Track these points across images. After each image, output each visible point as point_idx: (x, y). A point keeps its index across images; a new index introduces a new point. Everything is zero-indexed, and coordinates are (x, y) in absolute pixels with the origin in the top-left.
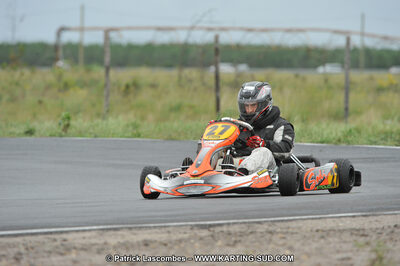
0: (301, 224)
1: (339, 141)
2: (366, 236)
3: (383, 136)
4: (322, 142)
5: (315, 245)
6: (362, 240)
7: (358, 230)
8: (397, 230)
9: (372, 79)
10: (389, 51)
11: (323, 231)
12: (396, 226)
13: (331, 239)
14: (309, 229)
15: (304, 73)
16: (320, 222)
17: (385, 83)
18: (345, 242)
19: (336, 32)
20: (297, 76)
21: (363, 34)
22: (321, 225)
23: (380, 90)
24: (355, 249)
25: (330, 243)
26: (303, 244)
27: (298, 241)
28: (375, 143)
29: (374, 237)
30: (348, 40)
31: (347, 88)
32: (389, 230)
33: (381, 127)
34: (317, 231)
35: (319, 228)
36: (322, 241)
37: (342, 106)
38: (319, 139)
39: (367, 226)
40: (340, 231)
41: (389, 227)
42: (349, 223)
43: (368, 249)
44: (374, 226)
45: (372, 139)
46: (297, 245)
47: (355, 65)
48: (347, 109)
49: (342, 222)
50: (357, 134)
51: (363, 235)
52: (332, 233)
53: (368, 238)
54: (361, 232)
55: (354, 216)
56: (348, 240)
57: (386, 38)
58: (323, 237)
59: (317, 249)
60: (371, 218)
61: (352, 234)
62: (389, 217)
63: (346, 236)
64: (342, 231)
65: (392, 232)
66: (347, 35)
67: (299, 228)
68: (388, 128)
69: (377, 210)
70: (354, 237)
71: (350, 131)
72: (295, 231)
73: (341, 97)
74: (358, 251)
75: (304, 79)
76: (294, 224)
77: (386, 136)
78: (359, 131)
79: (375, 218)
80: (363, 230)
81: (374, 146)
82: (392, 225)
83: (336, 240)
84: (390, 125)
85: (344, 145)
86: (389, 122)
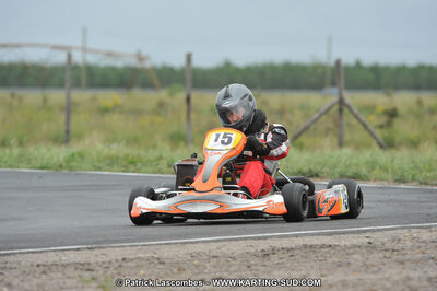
0: (20, 258)
1: (61, 166)
2: (92, 270)
3: (108, 162)
4: (42, 168)
5: (35, 281)
6: (87, 275)
7: (82, 264)
8: (124, 264)
9: (94, 99)
10: (113, 69)
11: (44, 265)
12: (124, 259)
13: (53, 275)
14: (29, 264)
15: (20, 92)
16: (40, 255)
17: (109, 103)
18: (69, 278)
19: (56, 48)
20: (13, 96)
21: (85, 50)
22: (42, 259)
23: (105, 111)
24: (80, 285)
25: (52, 279)
26: (22, 281)
27: (17, 277)
28: (100, 169)
29: (101, 272)
30: (69, 56)
31: (69, 109)
32: (117, 264)
33: (106, 151)
34: (38, 266)
35: (40, 262)
36: (44, 276)
37: (63, 128)
38: (39, 165)
39: (92, 260)
40: (63, 265)
41: (117, 261)
42: (73, 257)
43: (94, 284)
44: (100, 260)
45: (97, 164)
46: (16, 282)
47: (77, 84)
48: (68, 132)
49: (65, 255)
50: (79, 159)
51: (89, 270)
52: (54, 268)
53: (94, 273)
54: (87, 267)
55: (78, 249)
56: (71, 275)
57: (109, 54)
58: (44, 273)
59: (38, 285)
60: (96, 251)
61: (76, 269)
62: (117, 249)
63: (70, 271)
64: (65, 266)
65: (120, 266)
66: (68, 50)
67: (19, 263)
68: (114, 152)
69: (104, 242)
70: (79, 272)
71: (73, 155)
72: (14, 265)
73: (62, 118)
74: (83, 287)
75: (21, 99)
76: (12, 258)
77: (112, 162)
78: (81, 155)
79: (102, 251)
80: (89, 264)
81: (98, 172)
82: (120, 258)
83: (59, 275)
84: (117, 149)
85: (65, 171)
86: (115, 146)
